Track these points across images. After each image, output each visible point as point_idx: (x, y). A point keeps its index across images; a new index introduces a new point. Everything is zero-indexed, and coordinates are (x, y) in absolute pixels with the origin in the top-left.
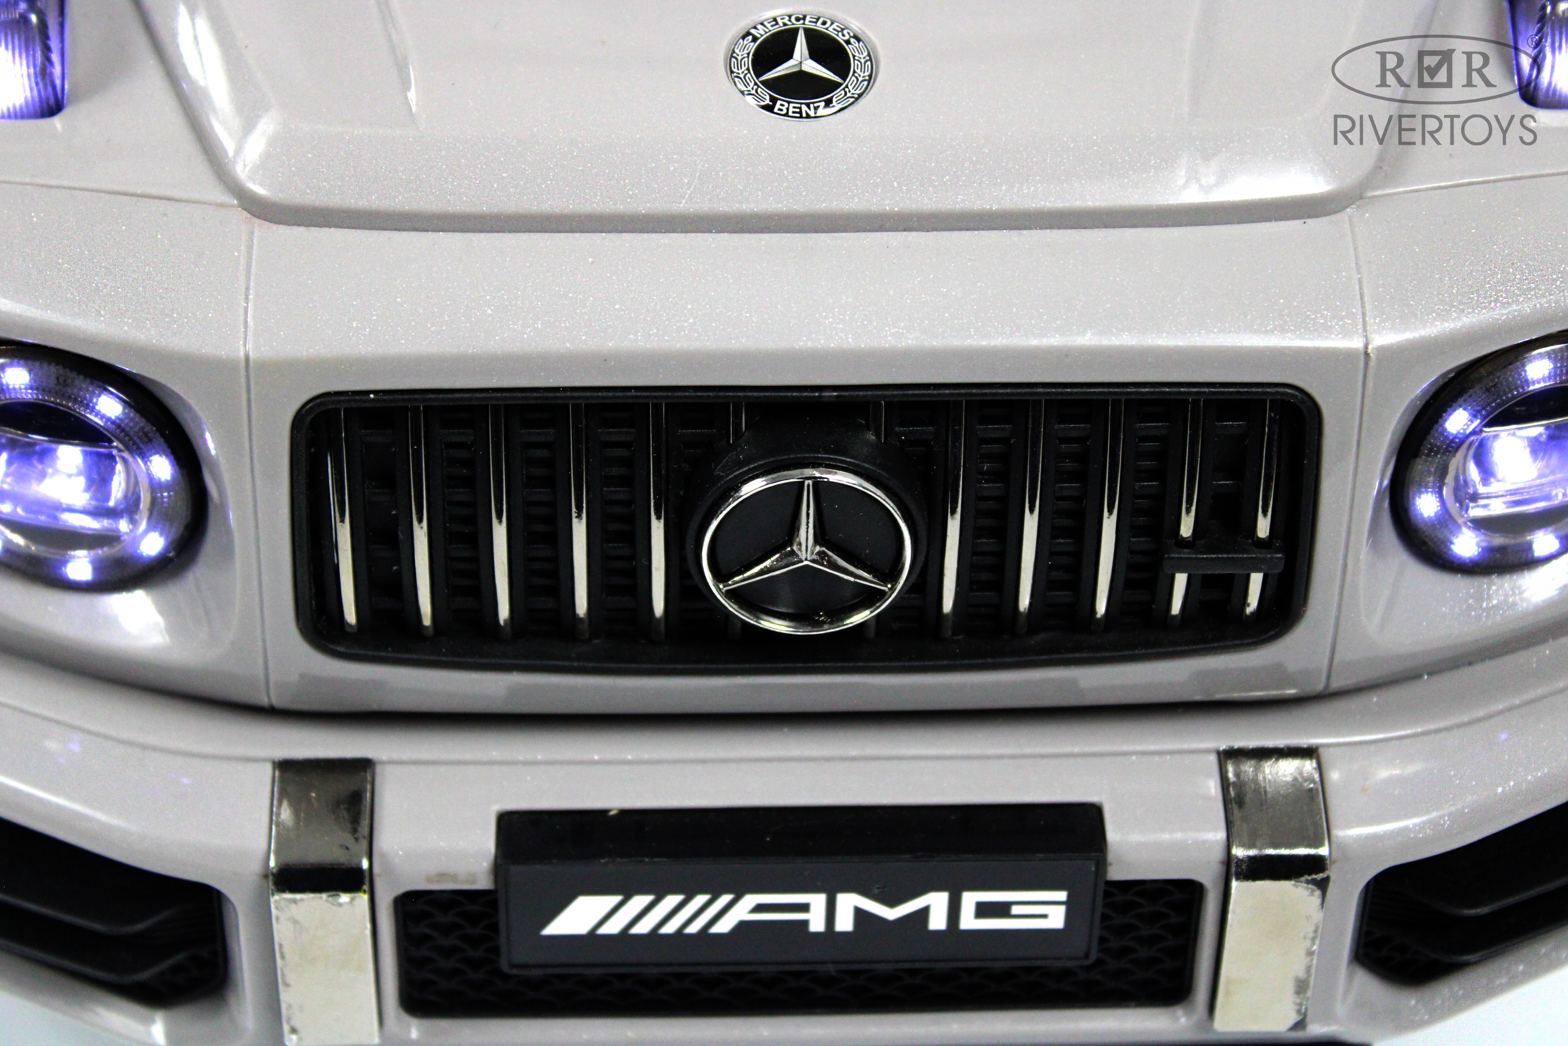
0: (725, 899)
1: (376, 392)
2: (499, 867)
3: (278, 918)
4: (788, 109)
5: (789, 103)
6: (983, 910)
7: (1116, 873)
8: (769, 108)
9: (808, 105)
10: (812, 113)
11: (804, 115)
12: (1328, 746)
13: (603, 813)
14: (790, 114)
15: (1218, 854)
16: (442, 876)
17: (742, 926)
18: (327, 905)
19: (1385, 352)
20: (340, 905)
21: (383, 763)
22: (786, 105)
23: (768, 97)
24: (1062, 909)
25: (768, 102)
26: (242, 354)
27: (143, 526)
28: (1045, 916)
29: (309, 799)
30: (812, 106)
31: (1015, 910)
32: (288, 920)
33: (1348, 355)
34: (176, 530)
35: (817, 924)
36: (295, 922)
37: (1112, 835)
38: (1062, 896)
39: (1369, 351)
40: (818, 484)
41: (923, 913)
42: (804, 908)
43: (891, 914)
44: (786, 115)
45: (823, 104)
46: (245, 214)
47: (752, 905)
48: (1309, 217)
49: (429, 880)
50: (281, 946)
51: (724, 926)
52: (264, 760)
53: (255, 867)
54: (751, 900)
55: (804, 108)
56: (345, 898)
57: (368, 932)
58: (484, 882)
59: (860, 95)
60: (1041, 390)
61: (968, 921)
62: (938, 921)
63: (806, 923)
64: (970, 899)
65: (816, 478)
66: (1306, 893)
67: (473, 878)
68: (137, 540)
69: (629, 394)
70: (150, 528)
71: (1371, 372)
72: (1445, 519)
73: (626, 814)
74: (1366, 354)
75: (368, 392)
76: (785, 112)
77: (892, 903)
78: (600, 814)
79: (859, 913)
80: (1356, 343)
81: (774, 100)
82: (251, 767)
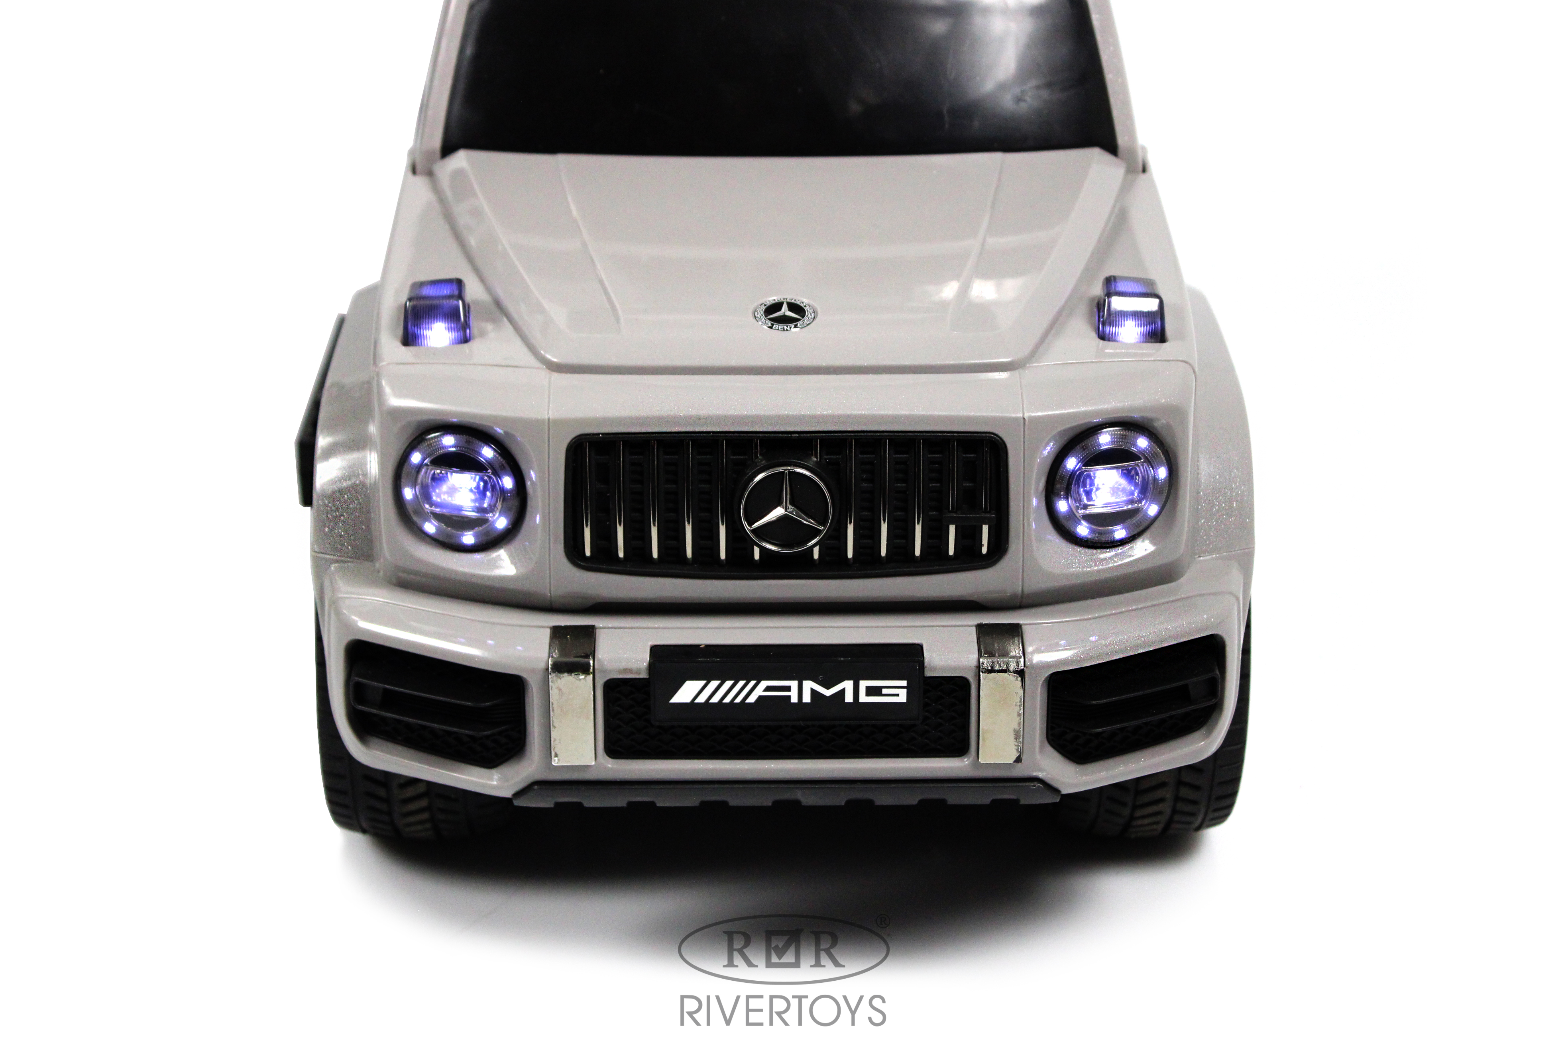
0: (753, 683)
1: (603, 434)
2: (651, 666)
3: (552, 688)
4: (778, 328)
5: (779, 325)
6: (871, 691)
7: (928, 673)
8: (771, 328)
9: (787, 326)
10: (789, 329)
11: (785, 329)
12: (1026, 624)
13: (698, 646)
14: (779, 329)
15: (974, 663)
16: (626, 670)
17: (761, 698)
18: (574, 679)
19: (1033, 420)
20: (580, 680)
21: (600, 628)
22: (778, 326)
23: (770, 324)
24: (905, 690)
25: (770, 325)
26: (547, 417)
27: (498, 514)
28: (897, 695)
29: (567, 638)
30: (789, 327)
31: (884, 691)
32: (556, 688)
33: (1016, 419)
34: (512, 514)
35: (794, 699)
36: (560, 690)
37: (926, 654)
38: (904, 683)
39: (1025, 417)
40: (792, 474)
41: (842, 692)
42: (788, 689)
43: (828, 693)
44: (778, 330)
45: (793, 326)
46: (548, 371)
47: (764, 687)
48: (1001, 371)
49: (620, 672)
50: (553, 704)
51: (752, 699)
52: (547, 627)
53: (542, 665)
54: (764, 684)
55: (785, 327)
56: (582, 677)
57: (592, 696)
58: (644, 675)
59: (809, 324)
60: (886, 434)
61: (863, 698)
62: (849, 698)
63: (789, 697)
64: (864, 684)
65: (789, 469)
66: (1014, 679)
67: (638, 671)
68: (494, 522)
69: (709, 435)
70: (500, 515)
71: (1026, 427)
72: (1071, 515)
73: (708, 647)
74: (1024, 419)
75: (598, 434)
76: (777, 328)
77: (828, 688)
78: (696, 647)
79: (813, 692)
80: (1021, 415)
81: (773, 325)
82: (542, 630)
